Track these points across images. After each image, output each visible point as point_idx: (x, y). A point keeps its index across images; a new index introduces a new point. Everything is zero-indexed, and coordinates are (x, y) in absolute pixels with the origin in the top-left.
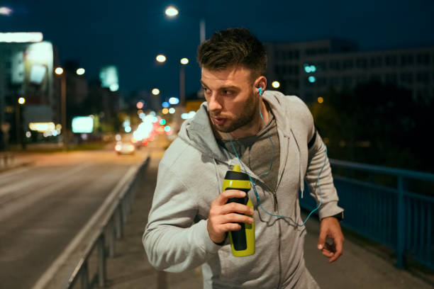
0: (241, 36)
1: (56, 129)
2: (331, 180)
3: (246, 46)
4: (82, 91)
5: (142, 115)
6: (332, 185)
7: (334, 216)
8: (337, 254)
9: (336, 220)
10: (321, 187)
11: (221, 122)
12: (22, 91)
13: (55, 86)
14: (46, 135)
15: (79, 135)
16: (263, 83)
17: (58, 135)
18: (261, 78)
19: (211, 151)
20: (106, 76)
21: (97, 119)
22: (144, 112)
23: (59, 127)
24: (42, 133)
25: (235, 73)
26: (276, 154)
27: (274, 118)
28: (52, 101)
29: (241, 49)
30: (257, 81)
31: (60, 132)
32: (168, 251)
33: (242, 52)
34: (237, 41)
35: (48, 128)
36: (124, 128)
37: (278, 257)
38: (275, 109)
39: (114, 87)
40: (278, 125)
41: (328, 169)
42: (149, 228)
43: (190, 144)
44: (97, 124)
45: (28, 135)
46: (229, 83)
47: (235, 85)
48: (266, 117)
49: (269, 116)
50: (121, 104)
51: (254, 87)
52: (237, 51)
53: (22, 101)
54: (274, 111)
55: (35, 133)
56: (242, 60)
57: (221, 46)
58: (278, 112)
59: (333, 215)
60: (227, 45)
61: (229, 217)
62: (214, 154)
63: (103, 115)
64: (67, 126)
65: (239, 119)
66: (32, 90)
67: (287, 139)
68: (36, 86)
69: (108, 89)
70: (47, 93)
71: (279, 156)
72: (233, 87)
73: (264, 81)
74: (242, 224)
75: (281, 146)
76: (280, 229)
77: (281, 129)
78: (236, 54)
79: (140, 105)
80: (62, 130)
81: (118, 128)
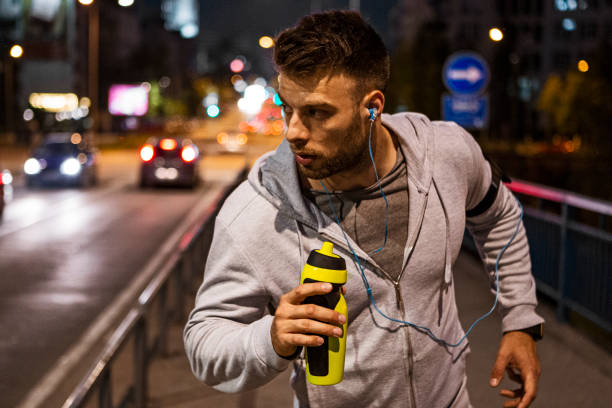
0: (343, 23)
1: (79, 105)
2: (528, 266)
3: (350, 39)
4: (130, 35)
5: (239, 85)
6: (529, 277)
7: (524, 331)
8: (526, 398)
9: (527, 337)
10: (506, 279)
11: (307, 160)
12: (18, 33)
13: (78, 24)
14: (61, 118)
15: (121, 119)
16: (378, 101)
17: (83, 119)
18: (374, 93)
19: (292, 207)
20: (174, 9)
21: (156, 90)
22: (245, 80)
23: (86, 103)
24: (54, 114)
25: (329, 80)
26: (402, 220)
27: (404, 161)
28: (73, 54)
29: (342, 44)
30: (367, 98)
31: (87, 113)
32: (217, 359)
33: (342, 48)
34: (336, 30)
35: (65, 105)
36: (205, 109)
37: (408, 388)
38: (407, 146)
39: (189, 31)
40: (410, 171)
41: (521, 248)
42: (193, 320)
43: (260, 193)
44: (156, 101)
45: (28, 116)
46: (317, 97)
47: (329, 102)
48: (392, 158)
49: (398, 157)
50: (202, 62)
51: (362, 107)
52: (334, 47)
53: (16, 52)
54: (405, 149)
55: (40, 113)
56: (340, 62)
57: (309, 38)
58: (411, 152)
59: (521, 327)
60: (319, 36)
61: (300, 323)
62: (296, 213)
63: (166, 82)
64: (101, 103)
65: (335, 158)
66: (36, 31)
67: (423, 195)
68: (43, 24)
69: (177, 33)
70: (63, 37)
71: (406, 224)
72: (325, 105)
73: (380, 98)
74: (325, 336)
75: (412, 207)
76: (409, 343)
77: (413, 180)
78: (332, 52)
79: (237, 66)
80: (90, 108)
81: (195, 109)
